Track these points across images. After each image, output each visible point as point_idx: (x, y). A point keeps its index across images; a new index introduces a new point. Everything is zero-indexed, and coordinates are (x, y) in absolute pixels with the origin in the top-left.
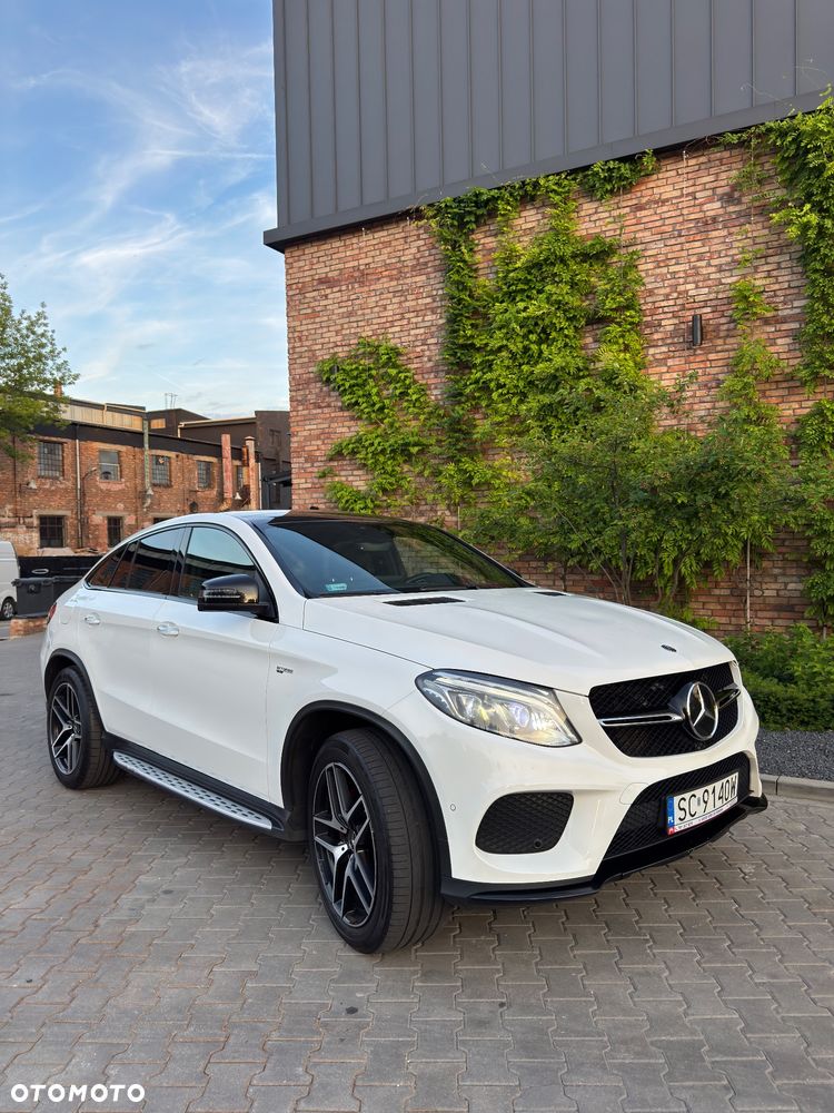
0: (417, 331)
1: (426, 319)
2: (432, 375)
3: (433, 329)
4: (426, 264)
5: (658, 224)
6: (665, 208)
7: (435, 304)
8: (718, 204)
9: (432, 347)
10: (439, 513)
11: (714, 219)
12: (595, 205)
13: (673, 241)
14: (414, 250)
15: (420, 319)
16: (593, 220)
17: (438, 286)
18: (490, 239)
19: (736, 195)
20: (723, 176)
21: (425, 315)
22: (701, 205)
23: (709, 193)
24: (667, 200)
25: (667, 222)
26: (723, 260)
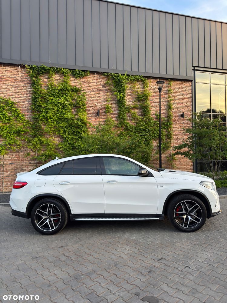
0: (21, 99)
1: (24, 96)
2: (26, 112)
3: (27, 99)
4: (24, 80)
5: (89, 87)
6: (90, 84)
7: (27, 92)
8: (101, 87)
9: (26, 104)
10: (28, 152)
11: (101, 90)
12: (74, 79)
13: (92, 92)
14: (20, 76)
15: (22, 95)
16: (73, 82)
17: (28, 88)
18: (45, 79)
19: (105, 86)
20: (103, 81)
21: (24, 95)
22: (98, 86)
23: (100, 84)
24: (91, 83)
25: (91, 87)
26: (103, 99)
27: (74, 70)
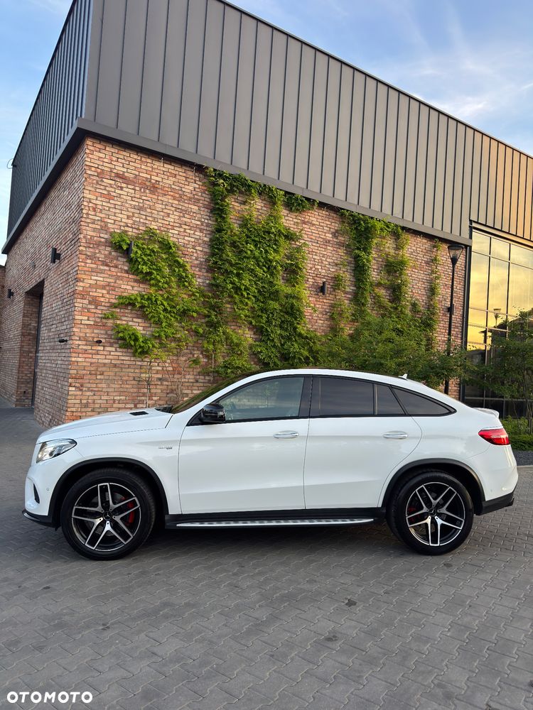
0: (189, 239)
1: (196, 233)
2: (197, 269)
3: (200, 241)
4: (199, 200)
5: (310, 233)
6: (313, 228)
7: (202, 227)
8: (331, 236)
9: (199, 252)
10: (196, 356)
11: (329, 241)
12: (287, 212)
13: (315, 244)
14: (191, 188)
15: (192, 232)
16: (288, 220)
17: (205, 217)
18: (237, 204)
19: (337, 235)
20: (333, 224)
21: (195, 231)
22: (325, 233)
23: (328, 229)
24: (314, 225)
25: (314, 234)
26: (331, 261)
27: (293, 194)
